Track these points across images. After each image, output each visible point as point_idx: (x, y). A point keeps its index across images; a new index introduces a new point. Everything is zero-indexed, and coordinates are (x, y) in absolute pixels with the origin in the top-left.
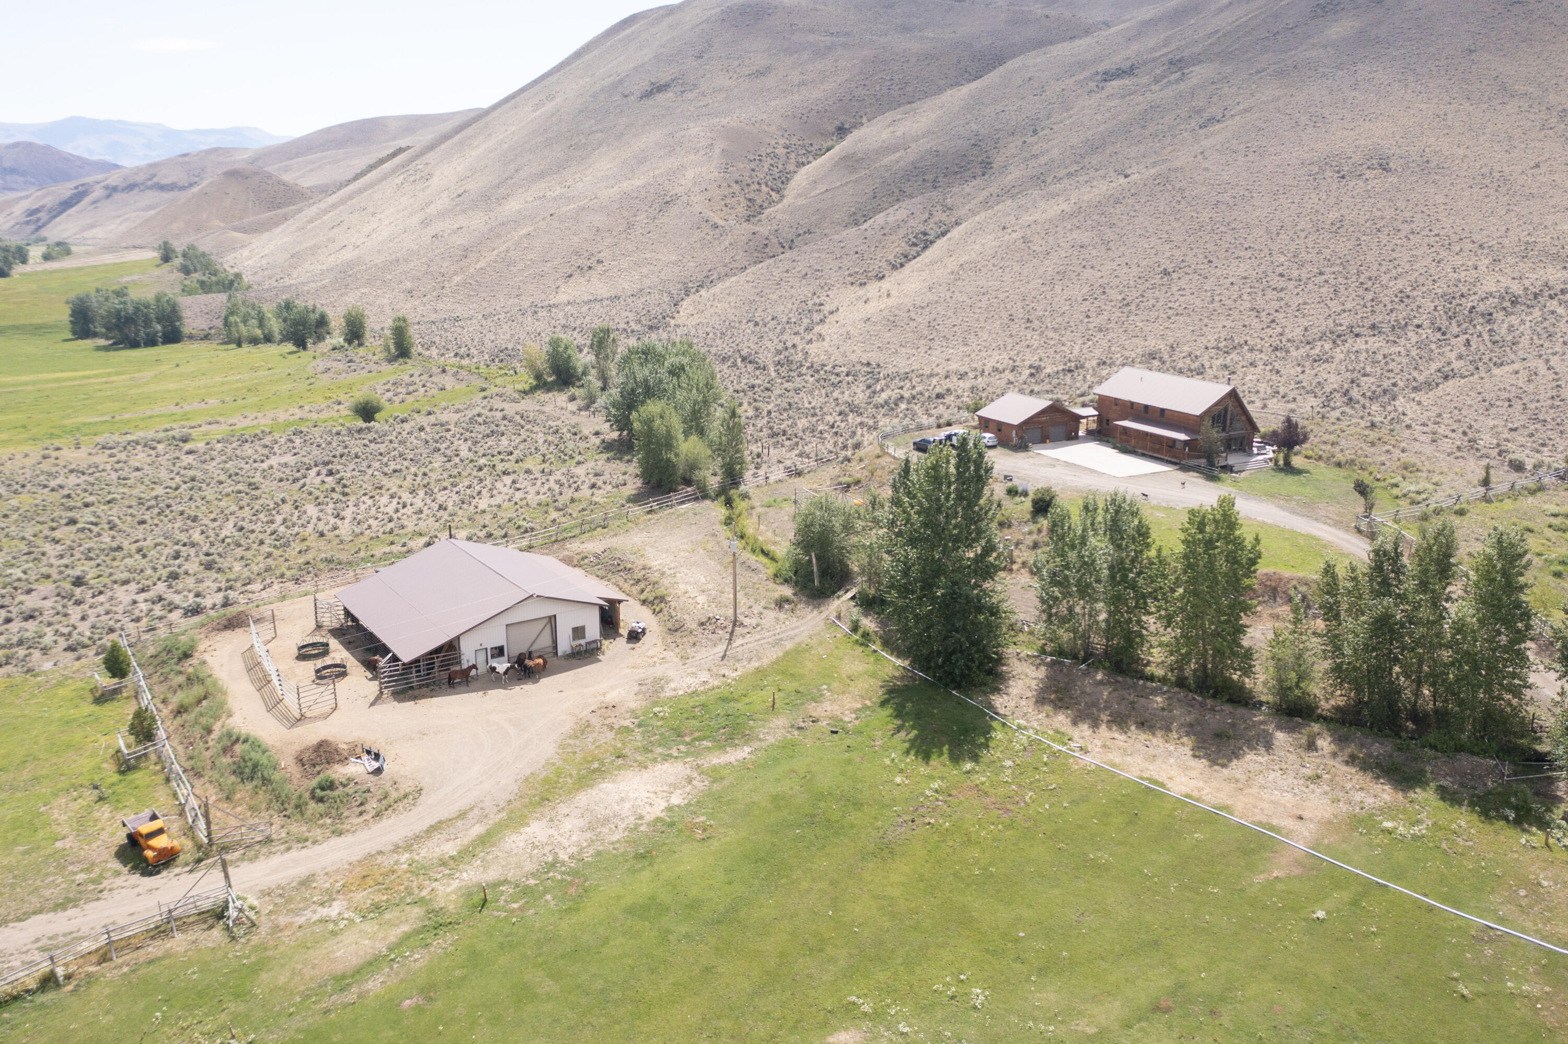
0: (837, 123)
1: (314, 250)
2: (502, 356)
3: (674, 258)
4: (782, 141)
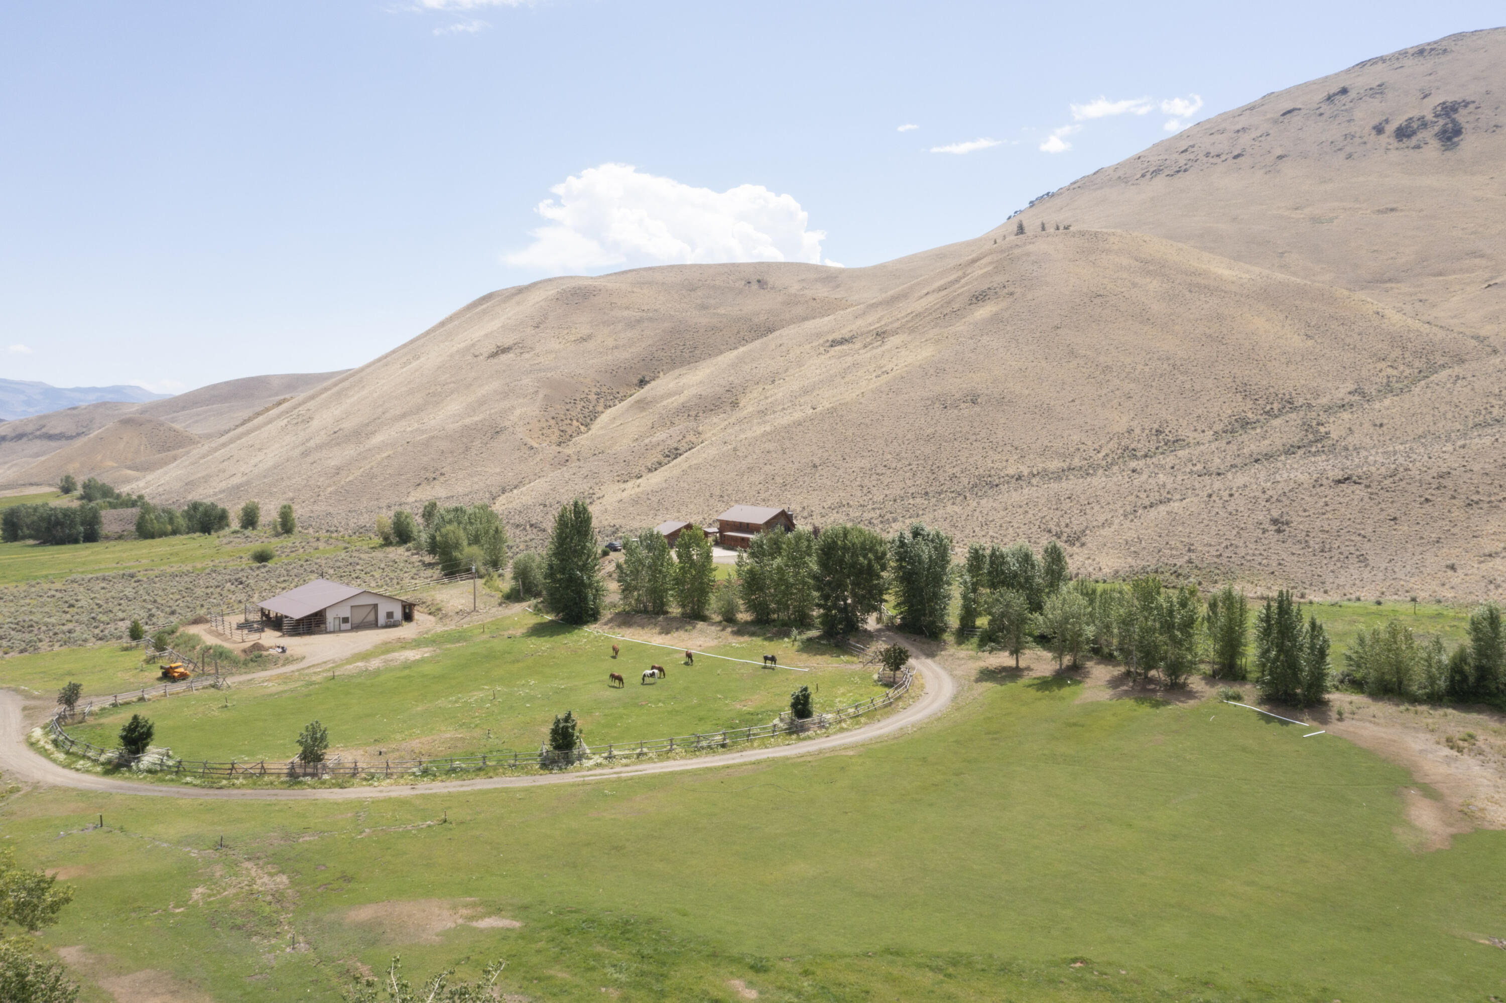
0: (640, 377)
1: (206, 479)
2: (361, 531)
3: (498, 470)
4: (594, 390)
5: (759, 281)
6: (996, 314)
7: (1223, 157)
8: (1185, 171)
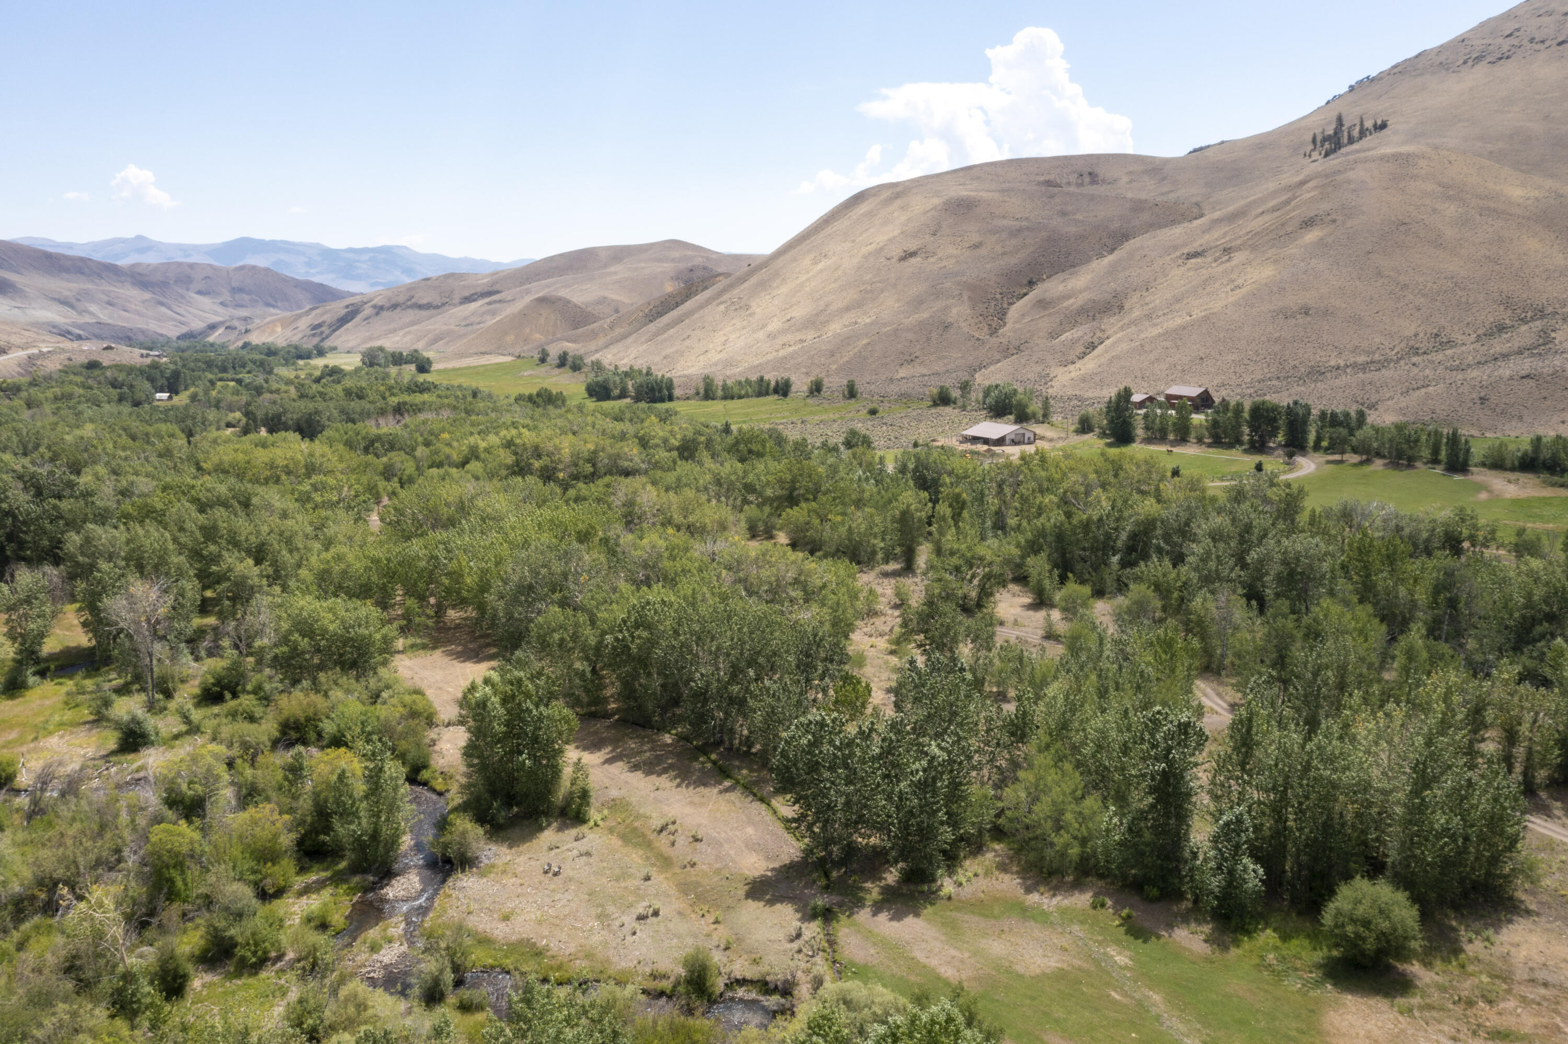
0: (1028, 279)
3: (960, 355)
4: (997, 290)
5: (1090, 174)
6: (1322, 239)
7: (1548, 43)
8: (1508, 58)
